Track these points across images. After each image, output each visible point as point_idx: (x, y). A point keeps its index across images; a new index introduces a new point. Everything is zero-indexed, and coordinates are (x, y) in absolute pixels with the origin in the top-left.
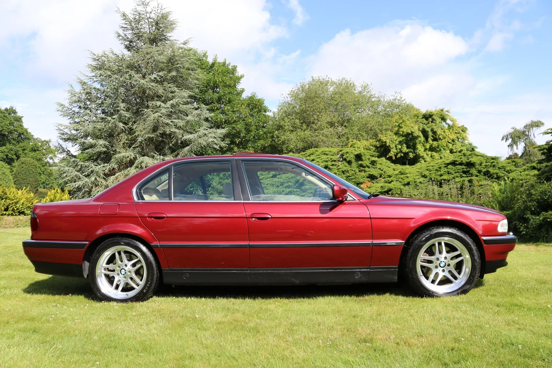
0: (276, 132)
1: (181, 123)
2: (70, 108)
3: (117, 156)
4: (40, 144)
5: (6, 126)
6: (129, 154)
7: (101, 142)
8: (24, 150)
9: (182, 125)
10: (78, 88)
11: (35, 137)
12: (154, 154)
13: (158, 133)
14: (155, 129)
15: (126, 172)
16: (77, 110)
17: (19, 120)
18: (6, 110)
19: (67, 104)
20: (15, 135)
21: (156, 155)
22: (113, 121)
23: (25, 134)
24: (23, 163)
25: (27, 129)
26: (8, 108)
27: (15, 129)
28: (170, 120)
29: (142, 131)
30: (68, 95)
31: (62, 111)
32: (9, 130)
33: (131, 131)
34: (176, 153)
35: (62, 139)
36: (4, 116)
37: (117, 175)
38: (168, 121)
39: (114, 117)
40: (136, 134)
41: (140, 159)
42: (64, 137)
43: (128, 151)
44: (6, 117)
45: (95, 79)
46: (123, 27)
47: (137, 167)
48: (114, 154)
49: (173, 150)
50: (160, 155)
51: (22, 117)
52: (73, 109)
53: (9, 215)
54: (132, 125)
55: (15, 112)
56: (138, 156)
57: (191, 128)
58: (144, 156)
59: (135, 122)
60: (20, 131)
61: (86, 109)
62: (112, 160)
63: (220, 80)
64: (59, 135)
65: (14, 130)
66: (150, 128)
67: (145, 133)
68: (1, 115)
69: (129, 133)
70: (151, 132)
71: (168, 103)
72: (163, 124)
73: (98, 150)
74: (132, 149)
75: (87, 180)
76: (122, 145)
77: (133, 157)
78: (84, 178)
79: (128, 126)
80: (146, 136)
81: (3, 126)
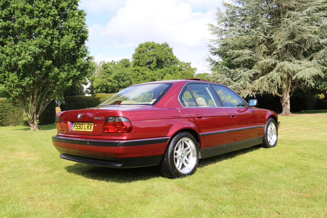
1: (317, 29)
3: (260, 63)
4: (184, 65)
5: (163, 55)
6: (270, 60)
7: (247, 51)
8: (175, 70)
10: (223, 10)
11: (181, 61)
12: (292, 59)
13: (296, 39)
14: (292, 36)
15: (269, 75)
16: (223, 28)
17: (170, 50)
18: (163, 45)
19: (216, 24)
20: (169, 61)
21: (293, 60)
22: (256, 32)
23: (175, 60)
24: (183, 74)
25: (176, 56)
26: (164, 44)
27: (169, 56)
30: (216, 17)
31: (212, 30)
32: (165, 58)
33: (270, 41)
34: (310, 57)
35: (212, 54)
36: (162, 49)
37: (261, 78)
39: (258, 29)
40: (274, 43)
41: (279, 64)
42: (214, 51)
43: (267, 58)
44: (163, 49)
47: (278, 71)
48: (256, 61)
49: (305, 55)
51: (172, 48)
52: (220, 28)
55: (167, 46)
56: (278, 61)
58: (283, 61)
60: (172, 58)
61: (231, 25)
62: (255, 66)
64: (210, 50)
65: (168, 57)
66: (288, 36)
67: (283, 41)
68: (160, 48)
69: (267, 43)
70: (289, 39)
71: (304, 11)
72: (299, 32)
73: (244, 58)
74: (270, 56)
75: (237, 84)
76: (262, 53)
77: (273, 62)
78: (234, 82)
79: (266, 37)
80: (286, 43)
81: (162, 55)
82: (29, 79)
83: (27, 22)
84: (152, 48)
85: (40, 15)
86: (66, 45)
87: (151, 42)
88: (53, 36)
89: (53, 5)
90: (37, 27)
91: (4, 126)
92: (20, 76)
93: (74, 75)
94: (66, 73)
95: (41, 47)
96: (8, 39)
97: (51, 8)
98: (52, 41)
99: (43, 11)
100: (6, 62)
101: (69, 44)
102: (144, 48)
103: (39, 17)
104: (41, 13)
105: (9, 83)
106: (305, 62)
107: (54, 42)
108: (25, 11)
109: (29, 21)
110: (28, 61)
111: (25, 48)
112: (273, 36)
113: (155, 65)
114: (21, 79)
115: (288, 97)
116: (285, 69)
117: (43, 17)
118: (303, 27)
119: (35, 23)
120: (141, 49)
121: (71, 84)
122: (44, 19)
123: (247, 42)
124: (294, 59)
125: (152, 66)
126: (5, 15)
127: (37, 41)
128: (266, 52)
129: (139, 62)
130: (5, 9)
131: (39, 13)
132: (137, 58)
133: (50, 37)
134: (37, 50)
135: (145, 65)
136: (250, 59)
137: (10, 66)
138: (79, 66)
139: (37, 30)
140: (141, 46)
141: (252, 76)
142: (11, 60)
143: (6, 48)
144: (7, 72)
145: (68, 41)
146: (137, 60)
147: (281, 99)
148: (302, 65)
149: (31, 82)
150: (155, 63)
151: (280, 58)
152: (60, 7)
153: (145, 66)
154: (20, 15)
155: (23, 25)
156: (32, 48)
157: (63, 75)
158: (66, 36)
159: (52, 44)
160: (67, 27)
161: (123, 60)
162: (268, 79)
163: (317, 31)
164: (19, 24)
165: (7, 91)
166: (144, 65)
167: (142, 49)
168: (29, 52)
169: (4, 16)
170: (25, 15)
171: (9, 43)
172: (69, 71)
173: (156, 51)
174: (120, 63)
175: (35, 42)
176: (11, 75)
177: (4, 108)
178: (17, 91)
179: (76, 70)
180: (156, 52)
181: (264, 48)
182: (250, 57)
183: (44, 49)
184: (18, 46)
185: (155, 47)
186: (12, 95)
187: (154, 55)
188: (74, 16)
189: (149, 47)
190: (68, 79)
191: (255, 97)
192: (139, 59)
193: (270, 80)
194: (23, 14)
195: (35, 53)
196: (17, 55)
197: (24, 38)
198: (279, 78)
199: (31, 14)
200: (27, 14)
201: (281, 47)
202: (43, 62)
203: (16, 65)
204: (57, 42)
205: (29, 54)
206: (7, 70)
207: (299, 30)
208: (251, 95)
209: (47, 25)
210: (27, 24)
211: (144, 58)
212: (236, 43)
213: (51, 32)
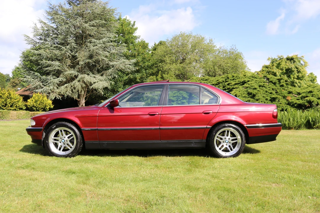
0: (160, 64)
1: (108, 54)
6: (73, 72)
7: (57, 63)
12: (89, 73)
14: (91, 57)
19: (31, 36)
22: (65, 49)
31: (28, 41)
37: (65, 85)
41: (80, 76)
43: (71, 70)
48: (63, 72)
49: (99, 71)
52: (35, 40)
53: (13, 110)
56: (79, 74)
58: (83, 74)
62: (61, 75)
63: (126, 29)
66: (88, 56)
67: (85, 59)
69: (72, 58)
70: (89, 59)
71: (101, 40)
72: (96, 54)
73: (54, 68)
74: (73, 69)
75: (48, 88)
76: (68, 66)
77: (76, 74)
78: (44, 86)
79: (72, 54)
80: (87, 61)
106: (98, 76)
112: (77, 54)
115: (84, 101)
116: (85, 80)
118: (99, 52)
123: (57, 56)
124: (91, 74)
128: (70, 65)
136: (58, 69)
141: (58, 82)
147: (78, 102)
148: (96, 78)
151: (81, 71)
162: (71, 86)
163: (108, 56)
181: (69, 62)
182: (59, 68)
191: (61, 99)
193: (73, 87)
198: (80, 86)
201: (83, 64)
207: (97, 53)
208: (57, 97)
212: (48, 55)
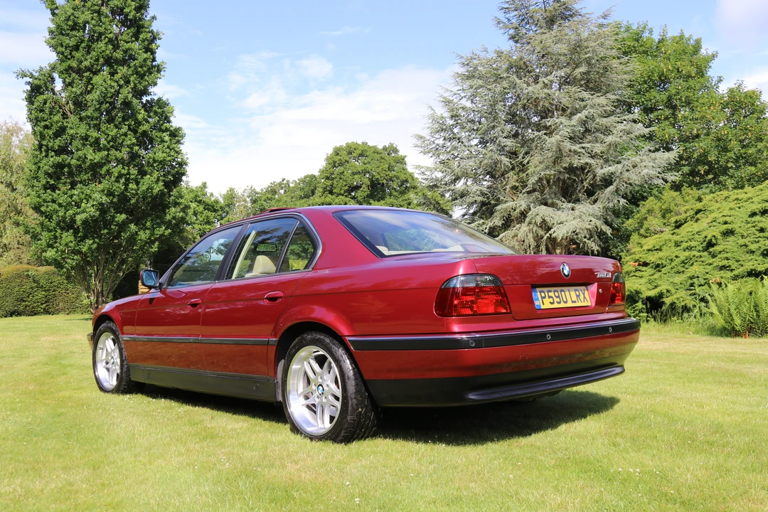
2: (432, 139)
3: (502, 207)
5: (384, 172)
9: (599, 152)
10: (442, 111)
12: (557, 201)
13: (561, 167)
14: (559, 161)
15: (514, 230)
17: (401, 161)
18: (385, 149)
20: (397, 184)
21: (561, 203)
22: (489, 154)
23: (410, 180)
25: (413, 173)
26: (387, 146)
27: (396, 174)
28: (578, 146)
29: (538, 167)
30: (428, 123)
31: (421, 147)
32: (388, 177)
33: (522, 167)
34: (594, 197)
36: (381, 158)
37: (501, 236)
38: (577, 147)
40: (529, 171)
41: (531, 211)
43: (519, 198)
44: (384, 159)
45: (463, 95)
46: (502, 9)
47: (530, 223)
48: (496, 205)
50: (569, 202)
51: (405, 156)
52: (437, 142)
54: (523, 158)
55: (396, 151)
56: (532, 205)
57: (614, 154)
58: (541, 205)
59: (527, 153)
60: (403, 177)
62: (495, 214)
63: (670, 67)
65: (395, 176)
66: (551, 161)
67: (541, 169)
68: (378, 156)
71: (573, 117)
72: (569, 153)
77: (523, 207)
80: (543, 174)
81: (378, 172)
82: (91, 242)
83: (89, 157)
84: (361, 155)
85: (109, 146)
86: (148, 189)
87: (360, 142)
88: (128, 176)
89: (129, 129)
90: (105, 164)
91: (50, 314)
92: (79, 237)
93: (162, 235)
94: (148, 232)
95: (110, 193)
96: (62, 181)
97: (125, 135)
98: (126, 185)
99: (114, 139)
100: (58, 216)
101: (152, 189)
102: (344, 156)
103: (108, 150)
104: (111, 143)
105: (61, 247)
106: (585, 206)
107: (131, 186)
108: (87, 140)
109: (93, 156)
110: (90, 215)
111: (87, 195)
112: (527, 159)
113: (366, 193)
114: (79, 241)
117: (114, 150)
118: (571, 147)
119: (102, 159)
120: (337, 159)
121: (156, 249)
122: (115, 152)
125: (360, 194)
126: (59, 146)
127: (105, 184)
128: (518, 186)
129: (332, 186)
130: (59, 138)
131: (108, 143)
132: (328, 178)
133: (123, 179)
134: (105, 199)
135: (345, 192)
136: (484, 201)
137: (64, 222)
138: (170, 221)
139: (105, 169)
140: (337, 152)
142: (65, 213)
143: (59, 195)
144: (59, 231)
145: (152, 183)
146: (329, 183)
149: (95, 246)
150: (366, 189)
152: (140, 131)
153: (346, 194)
154: (80, 146)
155: (84, 162)
156: (97, 196)
157: (143, 235)
158: (148, 176)
159: (126, 189)
160: (151, 161)
161: (306, 177)
164: (78, 160)
165: (59, 258)
166: (342, 192)
167: (339, 157)
168: (91, 202)
169: (57, 148)
170: (88, 146)
171: (63, 188)
172: (154, 229)
173: (369, 163)
174: (299, 184)
175: (101, 187)
176: (65, 234)
177: (51, 283)
178: (73, 259)
179: (164, 228)
180: (368, 165)
181: (512, 180)
183: (114, 197)
184: (75, 192)
185: (368, 154)
186: (67, 265)
187: (365, 172)
188: (163, 141)
189: (354, 155)
190: (151, 240)
192: (333, 179)
193: (515, 240)
194: (84, 145)
195: (101, 204)
196: (75, 206)
197: (85, 181)
199: (96, 145)
200: (91, 146)
202: (114, 217)
203: (73, 221)
204: (135, 187)
205: (93, 206)
206: (60, 227)
207: (568, 150)
209: (120, 161)
210: (91, 160)
211: (342, 177)
213: (124, 172)
